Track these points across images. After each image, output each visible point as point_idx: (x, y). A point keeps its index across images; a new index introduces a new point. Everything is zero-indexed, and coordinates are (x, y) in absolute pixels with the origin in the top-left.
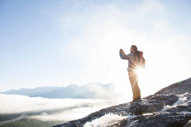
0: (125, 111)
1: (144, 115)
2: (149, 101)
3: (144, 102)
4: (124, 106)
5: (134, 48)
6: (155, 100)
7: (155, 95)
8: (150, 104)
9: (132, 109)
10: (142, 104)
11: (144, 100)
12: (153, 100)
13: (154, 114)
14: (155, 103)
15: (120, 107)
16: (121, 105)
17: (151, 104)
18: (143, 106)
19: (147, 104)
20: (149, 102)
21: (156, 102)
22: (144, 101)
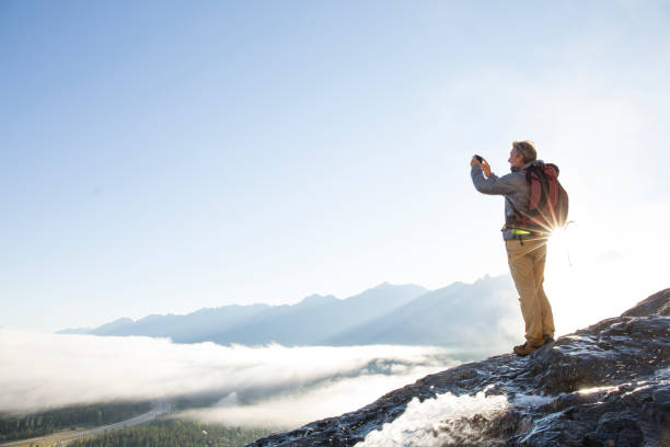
0: (511, 382)
1: (585, 391)
2: (601, 341)
3: (579, 346)
4: (506, 363)
5: (523, 152)
6: (623, 338)
7: (626, 320)
8: (605, 353)
9: (535, 373)
10: (573, 353)
11: (580, 338)
12: (616, 338)
13: (623, 390)
14: (625, 350)
15: (491, 366)
16: (493, 360)
17: (610, 352)
18: (578, 359)
19: (595, 353)
20: (601, 345)
21: (629, 345)
22: (580, 341)
